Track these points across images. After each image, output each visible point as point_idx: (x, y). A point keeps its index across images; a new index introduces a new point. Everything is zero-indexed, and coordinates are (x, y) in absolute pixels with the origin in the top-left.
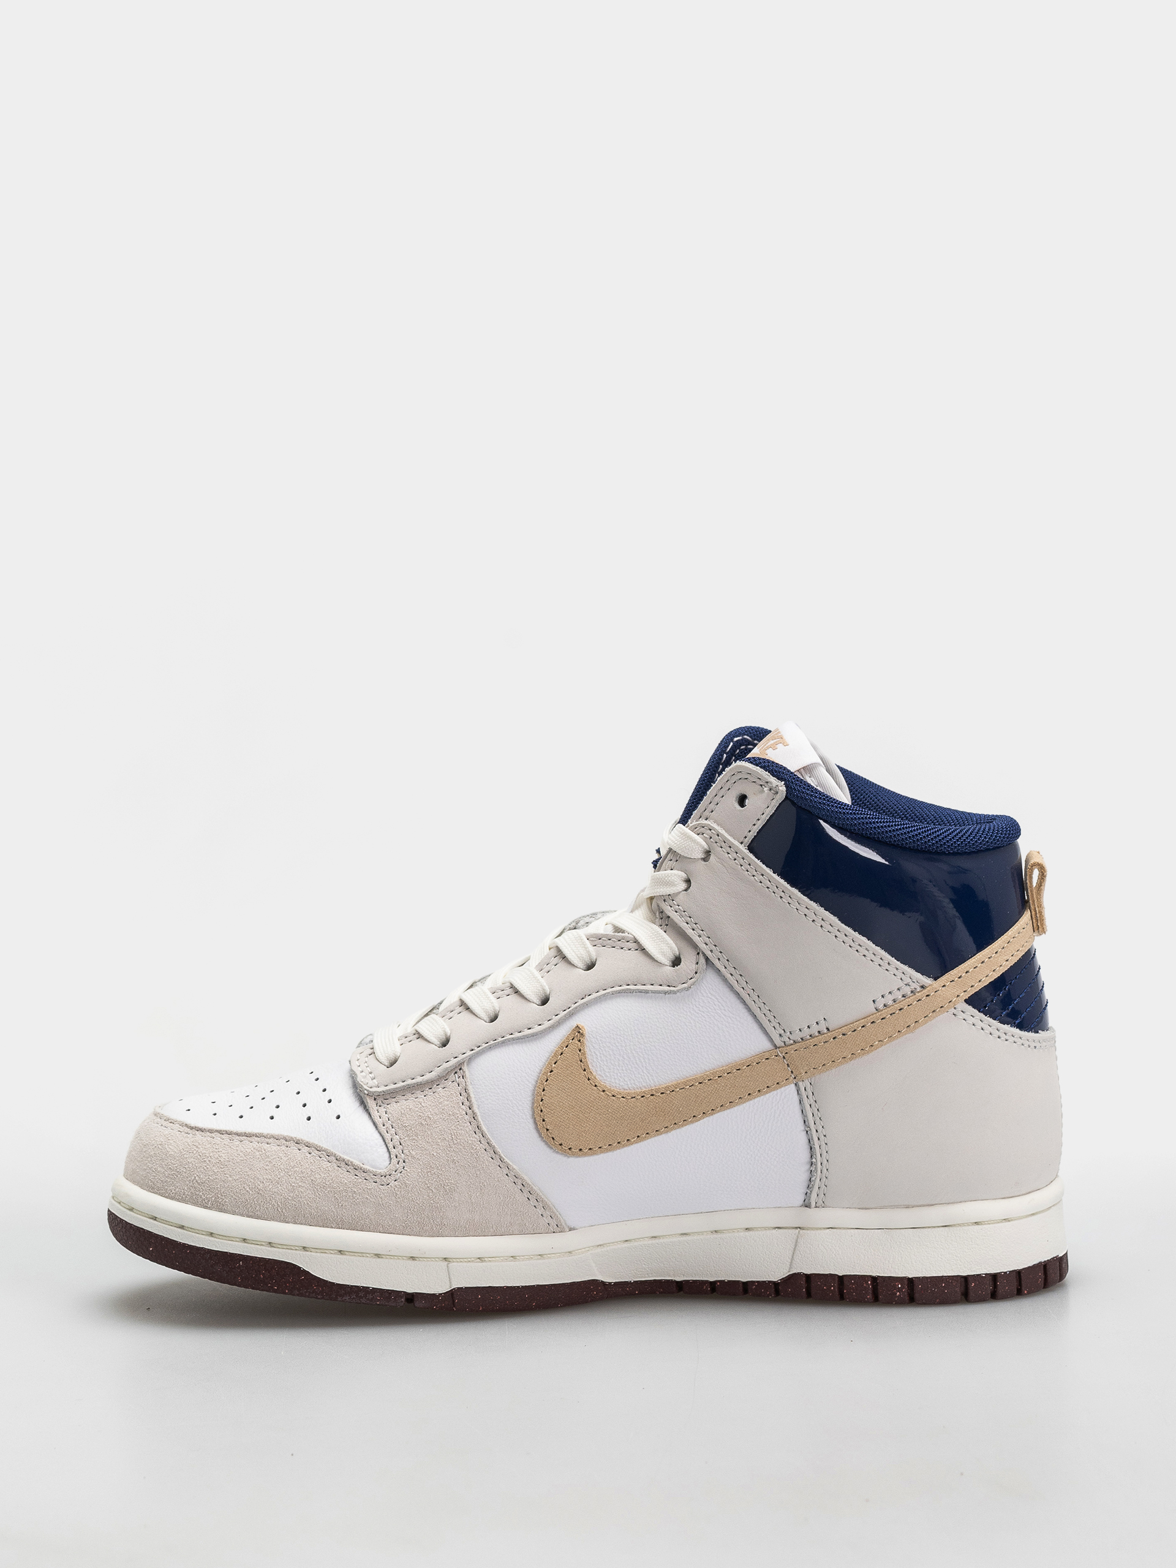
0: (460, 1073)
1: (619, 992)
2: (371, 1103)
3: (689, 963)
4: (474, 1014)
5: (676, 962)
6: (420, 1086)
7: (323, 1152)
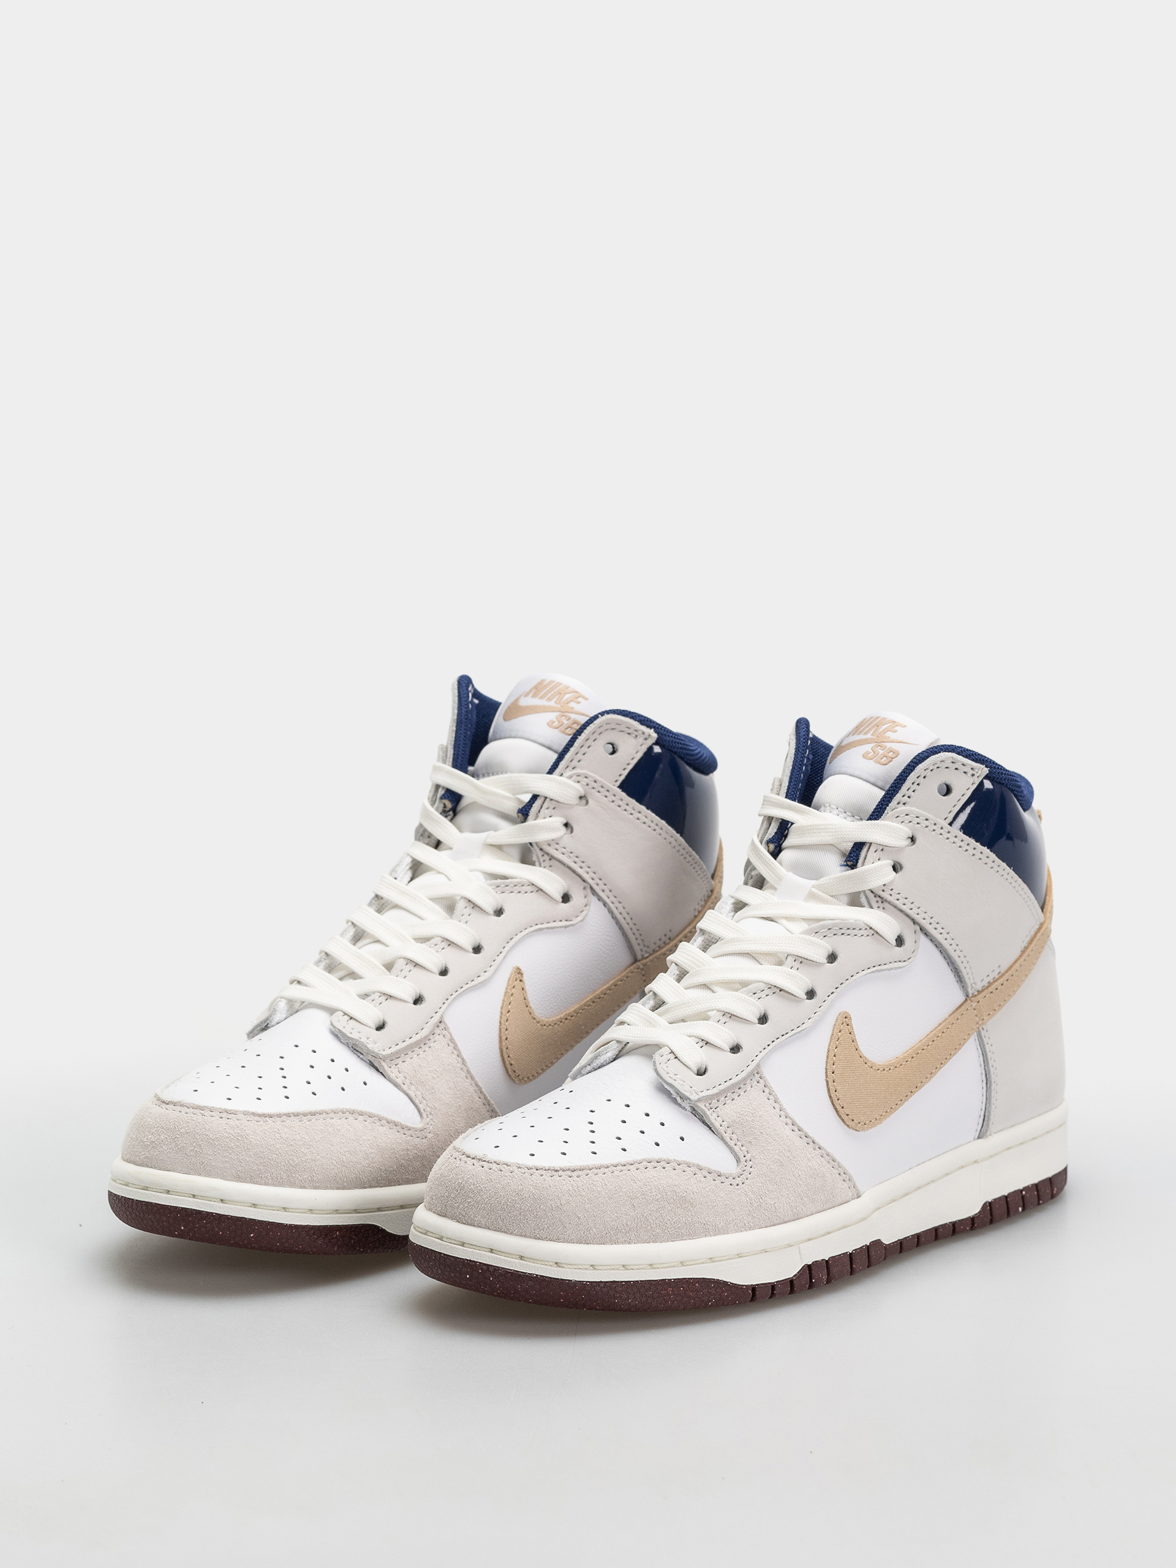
0: (442, 1026)
1: (536, 930)
2: (385, 1066)
3: (578, 897)
4: (431, 972)
5: (566, 898)
6: (419, 1044)
7: (376, 1118)
